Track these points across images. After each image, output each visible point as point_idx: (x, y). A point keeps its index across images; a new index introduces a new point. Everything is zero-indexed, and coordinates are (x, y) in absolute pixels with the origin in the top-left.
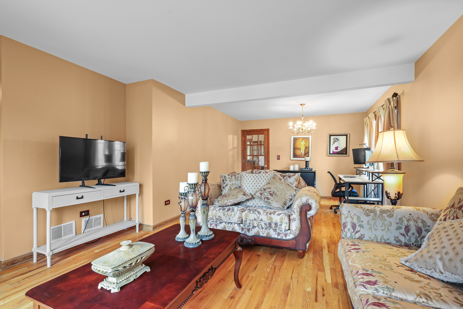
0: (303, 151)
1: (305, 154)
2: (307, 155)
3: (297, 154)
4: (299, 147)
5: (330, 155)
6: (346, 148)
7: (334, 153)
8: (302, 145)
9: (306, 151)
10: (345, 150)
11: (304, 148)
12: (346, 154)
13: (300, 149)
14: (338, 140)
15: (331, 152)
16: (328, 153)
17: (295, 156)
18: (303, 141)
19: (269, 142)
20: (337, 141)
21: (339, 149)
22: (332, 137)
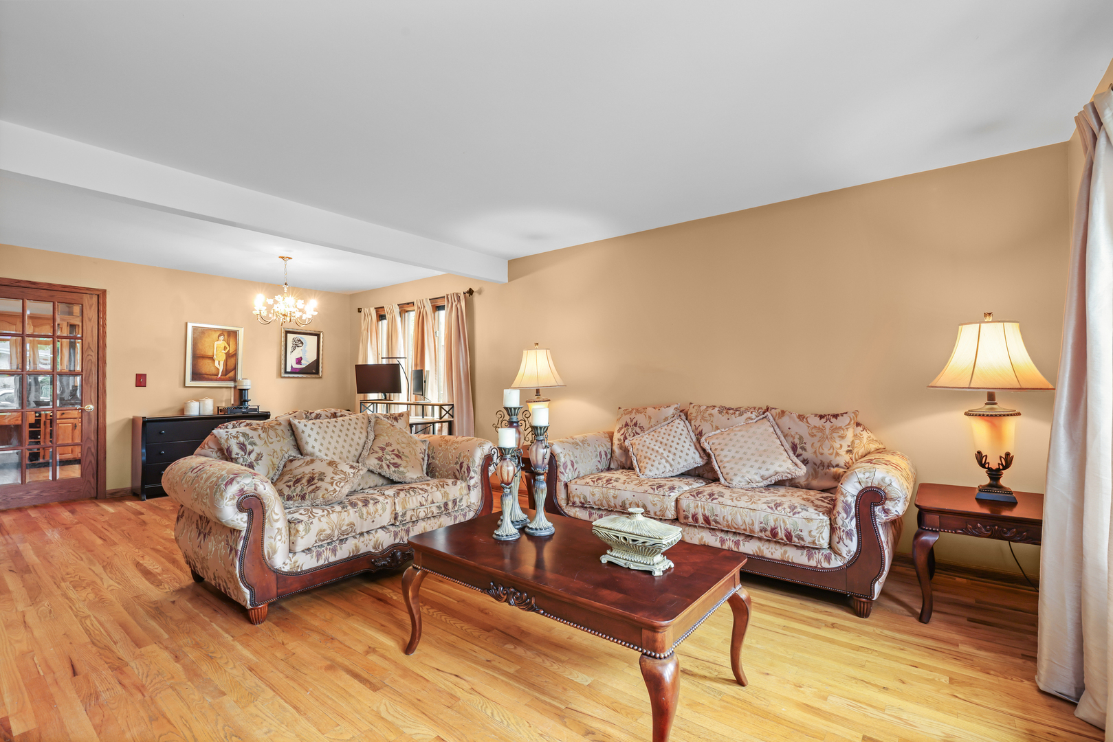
0: (222, 363)
1: (226, 372)
2: (231, 374)
3: (203, 372)
4: (210, 354)
5: (287, 375)
6: (317, 361)
7: (294, 371)
8: (218, 349)
9: (228, 363)
10: (315, 365)
11: (224, 357)
12: (317, 373)
13: (212, 358)
14: (302, 343)
15: (289, 369)
16: (283, 371)
17: (197, 376)
18: (222, 338)
19: (105, 333)
20: (301, 345)
21: (305, 364)
22: (290, 337)
